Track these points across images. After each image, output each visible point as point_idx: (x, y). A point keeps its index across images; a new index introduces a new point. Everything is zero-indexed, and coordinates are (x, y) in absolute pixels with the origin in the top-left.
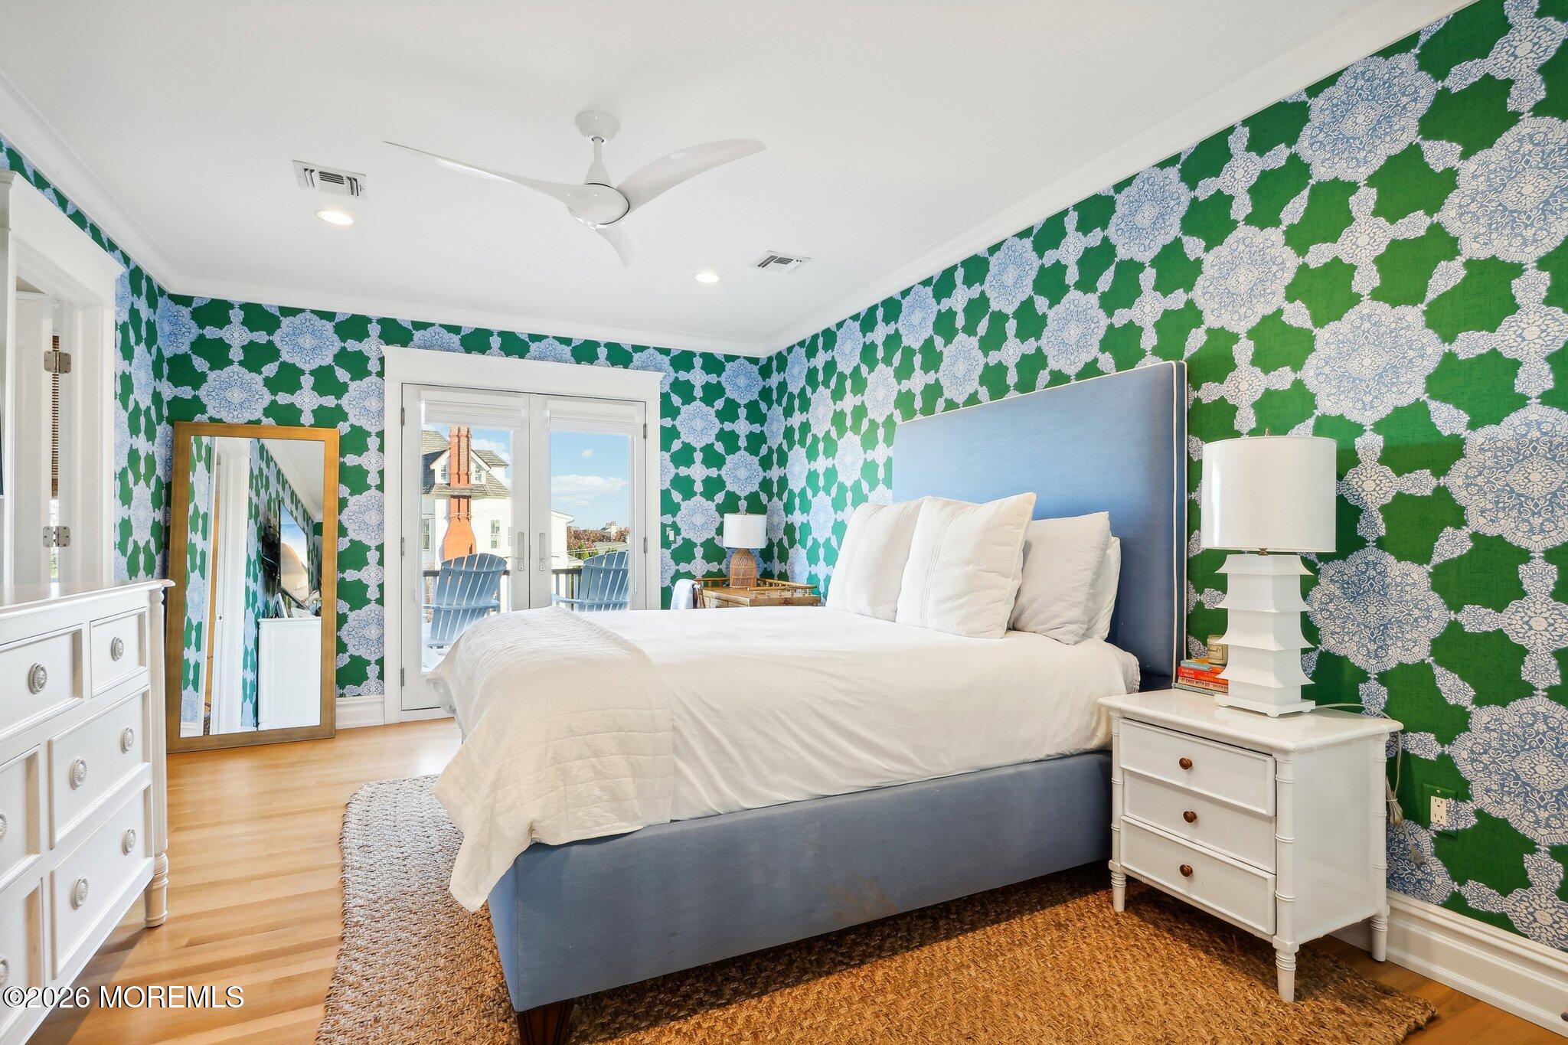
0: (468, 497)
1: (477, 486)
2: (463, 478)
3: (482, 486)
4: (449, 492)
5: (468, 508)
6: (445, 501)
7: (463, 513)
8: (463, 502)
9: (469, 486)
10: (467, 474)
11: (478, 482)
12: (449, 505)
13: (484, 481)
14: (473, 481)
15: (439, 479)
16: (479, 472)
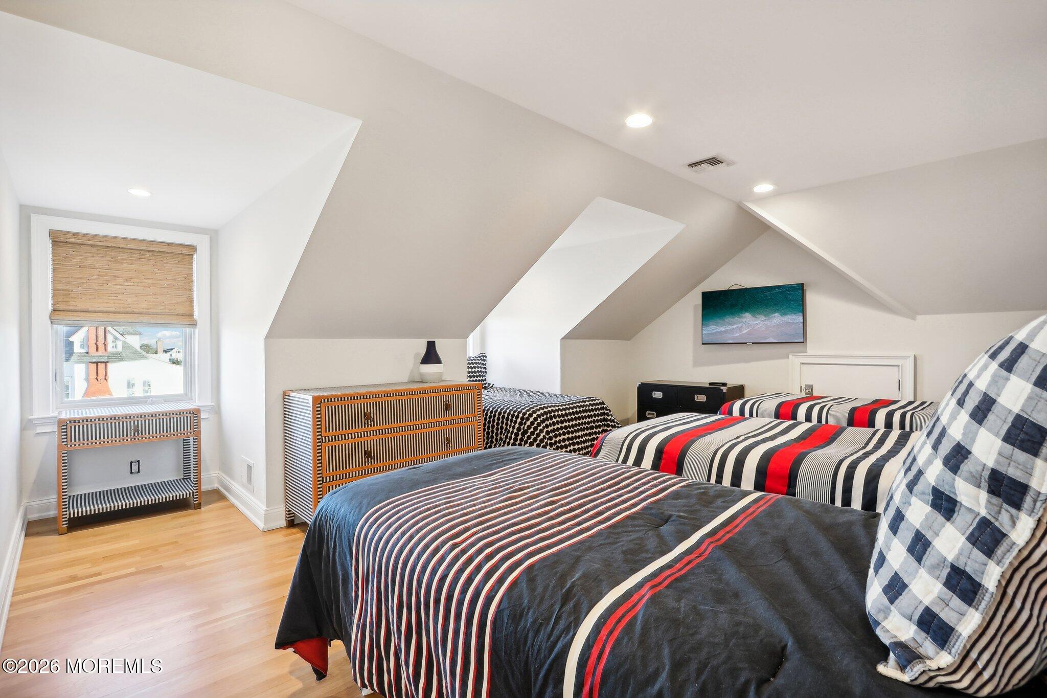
0: (106, 363)
1: (114, 354)
2: (101, 347)
3: (118, 353)
4: (88, 359)
5: (106, 372)
6: (84, 365)
7: (101, 376)
8: (101, 366)
9: (105, 354)
10: (105, 344)
11: (114, 350)
12: (88, 369)
13: (120, 349)
14: (110, 349)
15: (77, 349)
16: (115, 342)
